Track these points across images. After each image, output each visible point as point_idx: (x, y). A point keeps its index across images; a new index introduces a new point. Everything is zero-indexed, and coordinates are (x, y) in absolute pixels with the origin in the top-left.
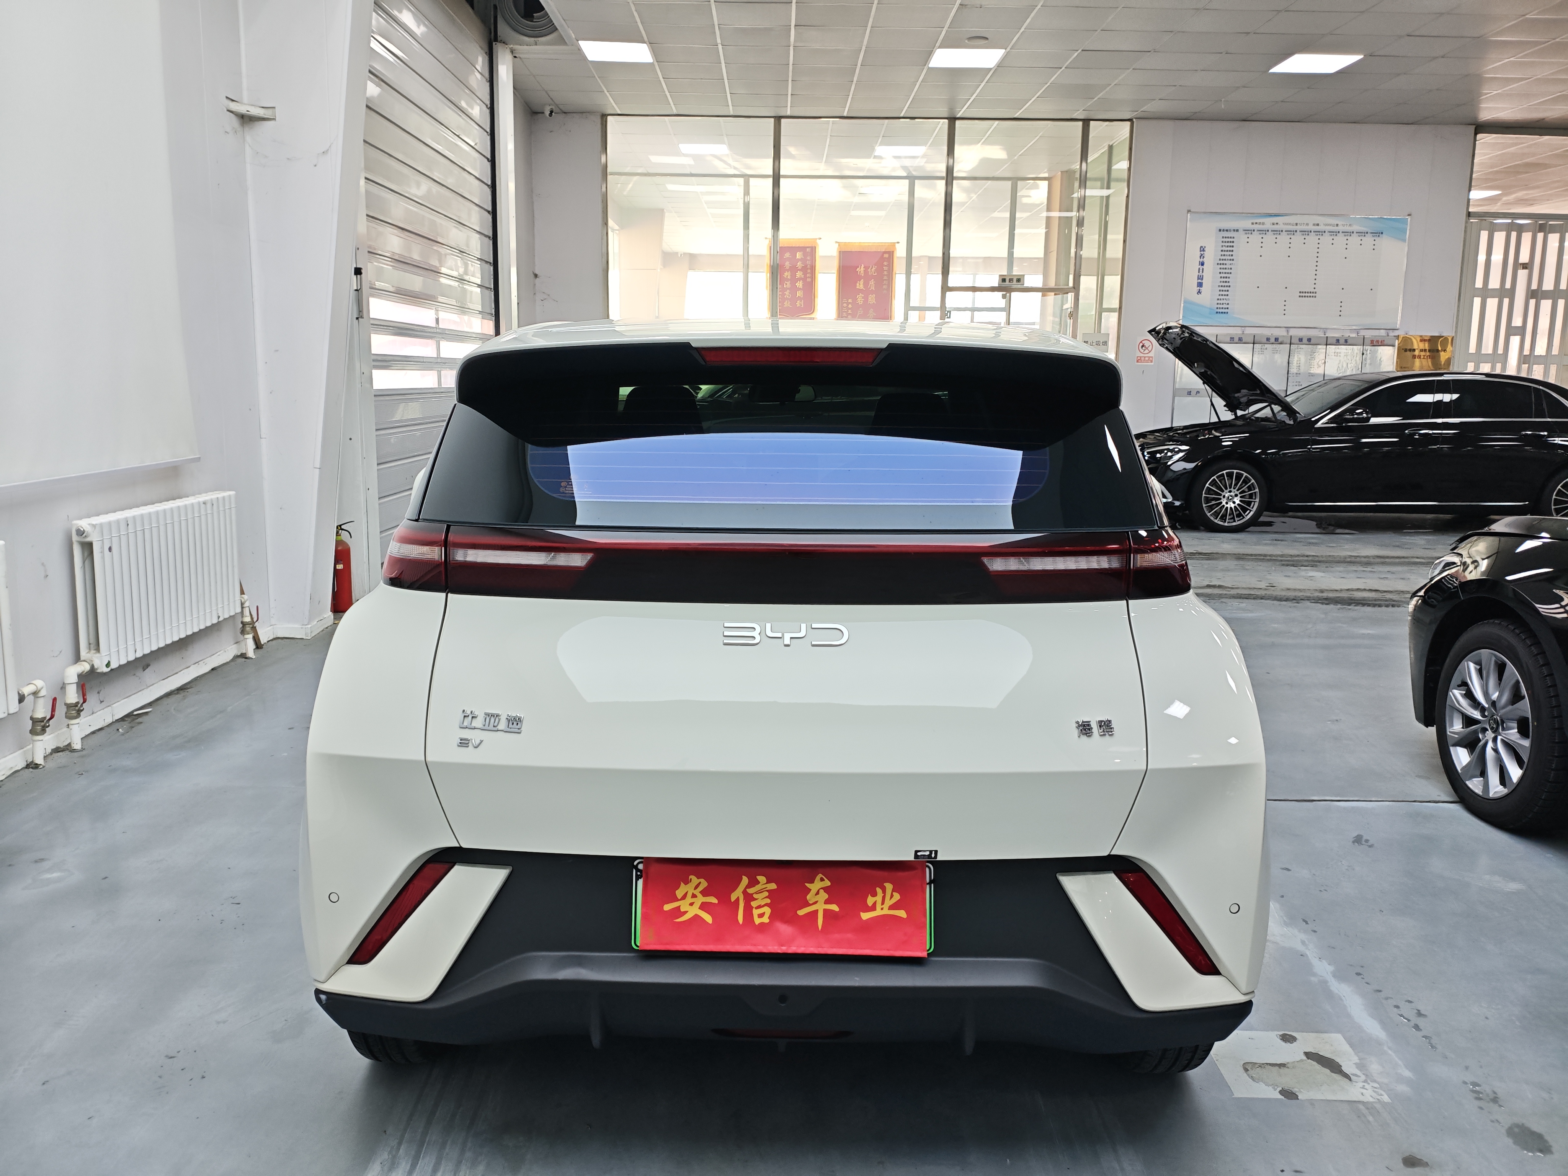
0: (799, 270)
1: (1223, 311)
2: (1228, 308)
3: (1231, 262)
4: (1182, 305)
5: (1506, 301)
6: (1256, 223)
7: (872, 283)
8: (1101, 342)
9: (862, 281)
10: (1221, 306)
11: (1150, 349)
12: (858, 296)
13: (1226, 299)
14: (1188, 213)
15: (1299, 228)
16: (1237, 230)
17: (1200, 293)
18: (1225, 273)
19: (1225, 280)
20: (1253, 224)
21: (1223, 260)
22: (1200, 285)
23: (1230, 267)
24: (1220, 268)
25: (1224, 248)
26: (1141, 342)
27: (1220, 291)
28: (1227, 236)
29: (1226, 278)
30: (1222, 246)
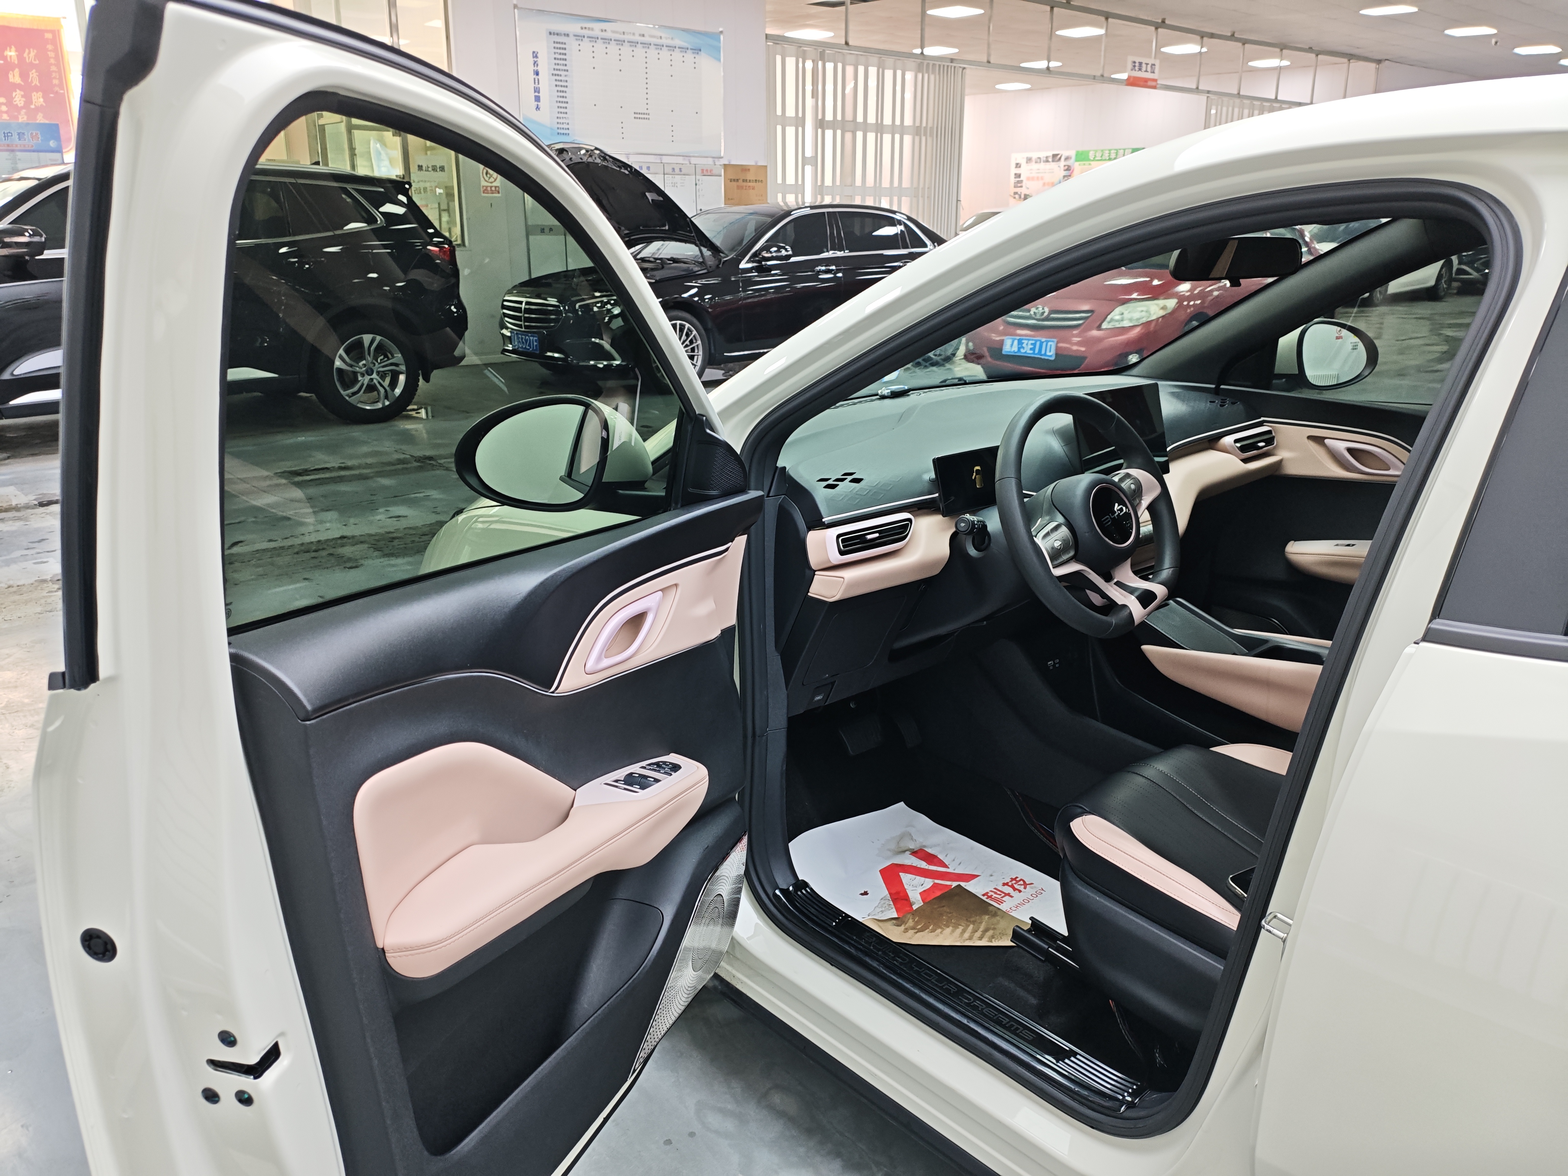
1: (565, 131)
2: (568, 129)
3: (566, 73)
5: (800, 129)
6: (585, 28)
8: (438, 167)
10: (562, 126)
12: (14, 94)
13: (565, 118)
14: (514, 8)
15: (626, 37)
16: (568, 35)
17: (539, 109)
18: (561, 86)
19: (562, 94)
20: (582, 28)
21: (557, 70)
22: (537, 99)
23: (565, 79)
24: (556, 80)
25: (557, 56)
27: (558, 107)
28: (558, 41)
29: (563, 92)
30: (555, 53)
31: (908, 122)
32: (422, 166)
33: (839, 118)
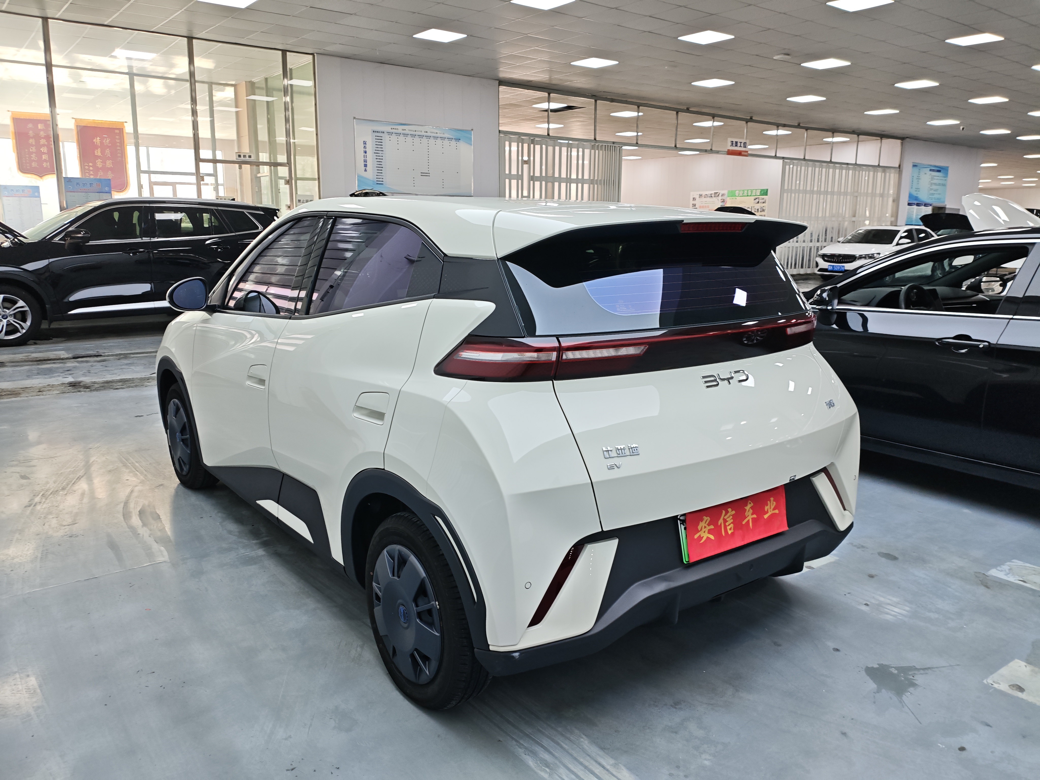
0: (42, 138)
1: (380, 182)
2: (382, 181)
3: (382, 152)
4: (357, 178)
5: (520, 181)
6: (394, 129)
7: (108, 152)
9: (99, 150)
10: (379, 180)
12: (97, 161)
13: (381, 175)
14: (354, 119)
15: (417, 133)
16: (384, 132)
17: (366, 171)
18: (379, 159)
19: (379, 163)
20: (392, 129)
21: (377, 150)
22: (366, 166)
23: (382, 155)
24: (376, 156)
25: (377, 143)
27: (377, 170)
28: (378, 135)
29: (380, 162)
30: (376, 142)
31: (586, 177)
32: (300, 200)
33: (544, 174)
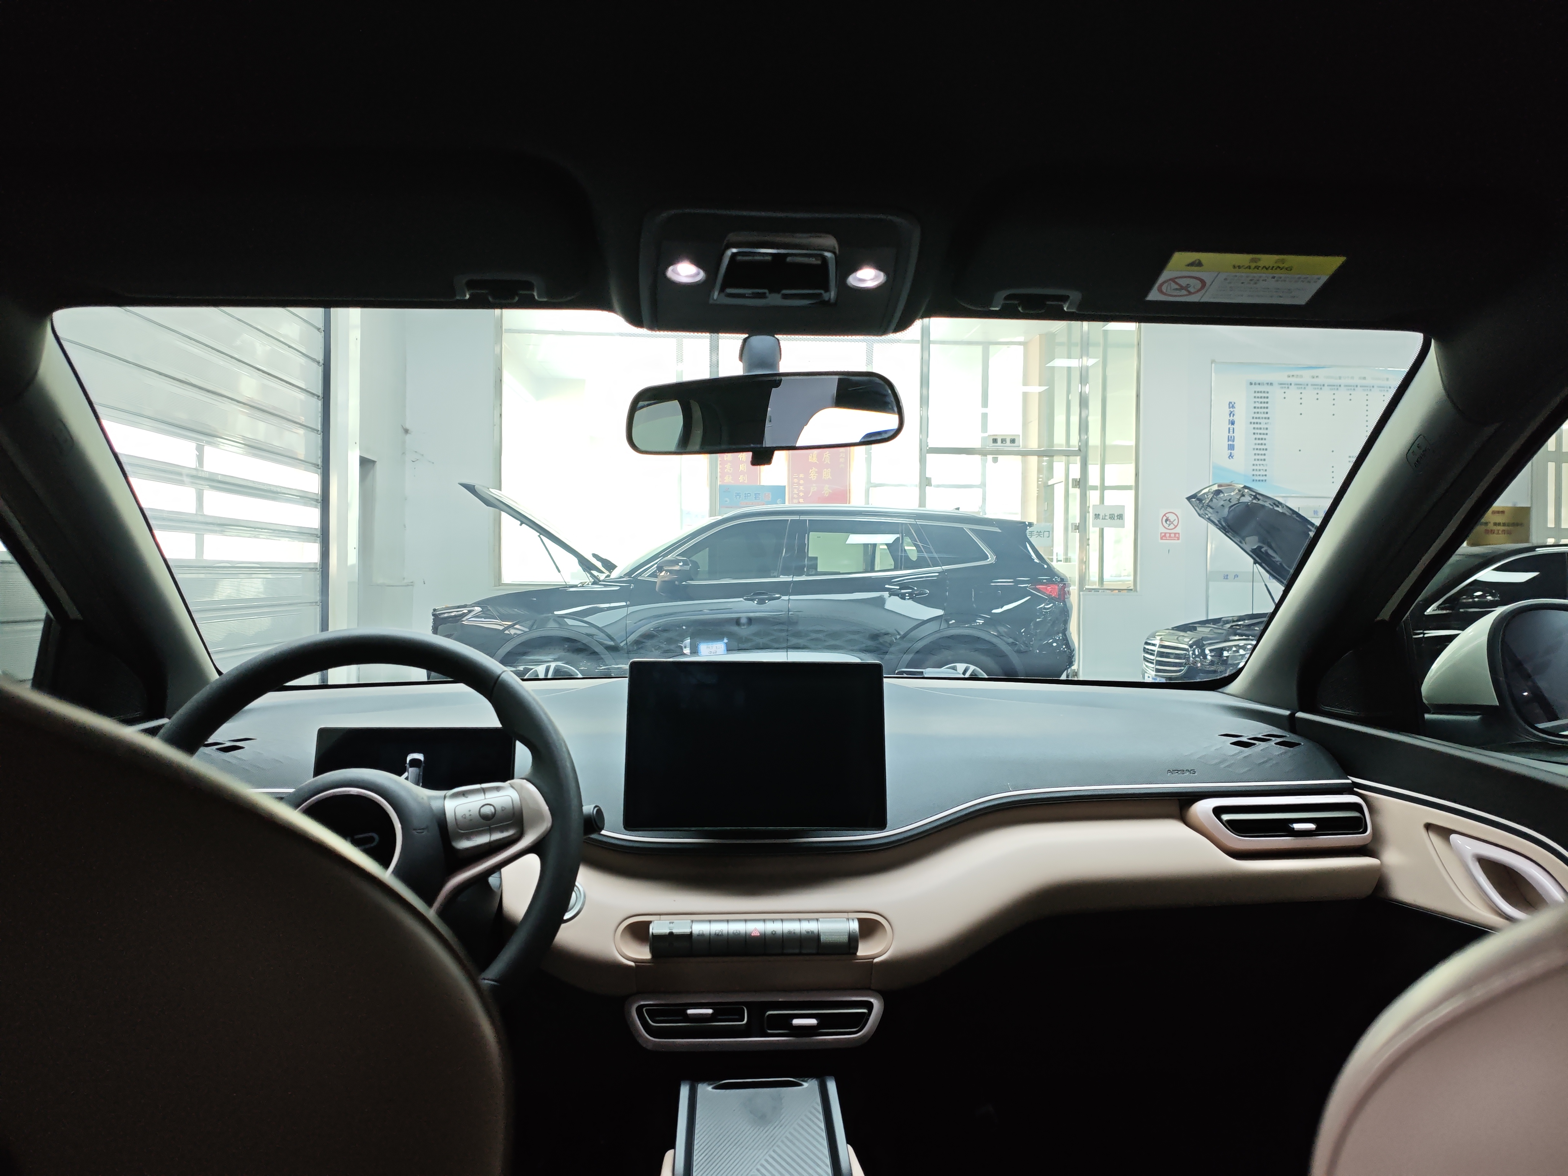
1: (1261, 478)
2: (1266, 475)
3: (1267, 421)
4: (1212, 471)
6: (1293, 376)
7: (827, 456)
8: (1116, 515)
10: (1258, 473)
11: (1175, 523)
12: (811, 471)
13: (1263, 465)
14: (1212, 363)
15: (1342, 382)
16: (1271, 384)
17: (1232, 457)
18: (1260, 434)
19: (1260, 442)
20: (1289, 376)
21: (1256, 418)
22: (1231, 447)
23: (1266, 426)
24: (1254, 428)
25: (1257, 405)
26: (1165, 515)
27: (1256, 454)
28: (1260, 390)
29: (1262, 439)
30: (1255, 402)
